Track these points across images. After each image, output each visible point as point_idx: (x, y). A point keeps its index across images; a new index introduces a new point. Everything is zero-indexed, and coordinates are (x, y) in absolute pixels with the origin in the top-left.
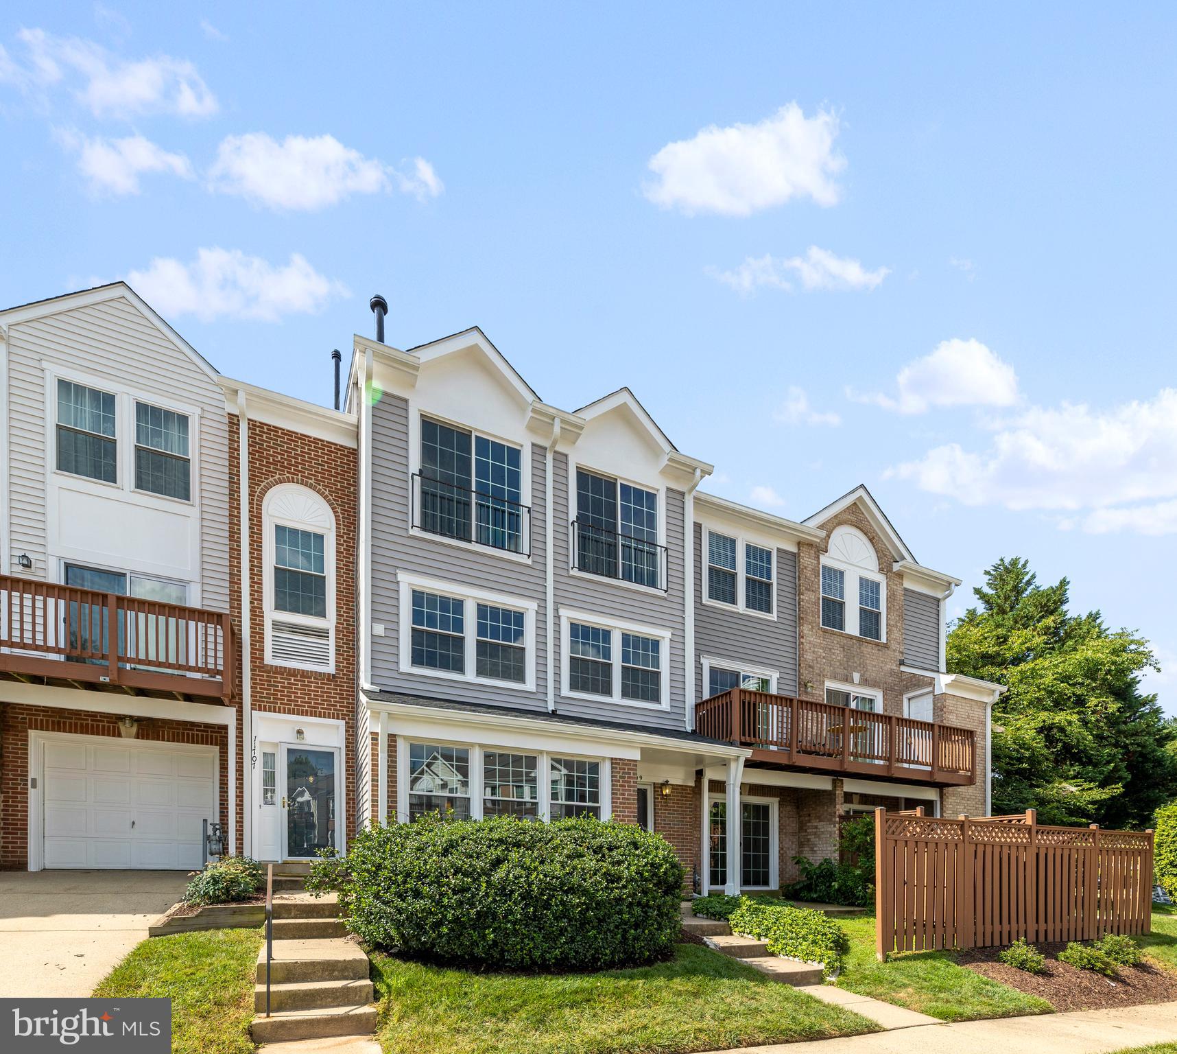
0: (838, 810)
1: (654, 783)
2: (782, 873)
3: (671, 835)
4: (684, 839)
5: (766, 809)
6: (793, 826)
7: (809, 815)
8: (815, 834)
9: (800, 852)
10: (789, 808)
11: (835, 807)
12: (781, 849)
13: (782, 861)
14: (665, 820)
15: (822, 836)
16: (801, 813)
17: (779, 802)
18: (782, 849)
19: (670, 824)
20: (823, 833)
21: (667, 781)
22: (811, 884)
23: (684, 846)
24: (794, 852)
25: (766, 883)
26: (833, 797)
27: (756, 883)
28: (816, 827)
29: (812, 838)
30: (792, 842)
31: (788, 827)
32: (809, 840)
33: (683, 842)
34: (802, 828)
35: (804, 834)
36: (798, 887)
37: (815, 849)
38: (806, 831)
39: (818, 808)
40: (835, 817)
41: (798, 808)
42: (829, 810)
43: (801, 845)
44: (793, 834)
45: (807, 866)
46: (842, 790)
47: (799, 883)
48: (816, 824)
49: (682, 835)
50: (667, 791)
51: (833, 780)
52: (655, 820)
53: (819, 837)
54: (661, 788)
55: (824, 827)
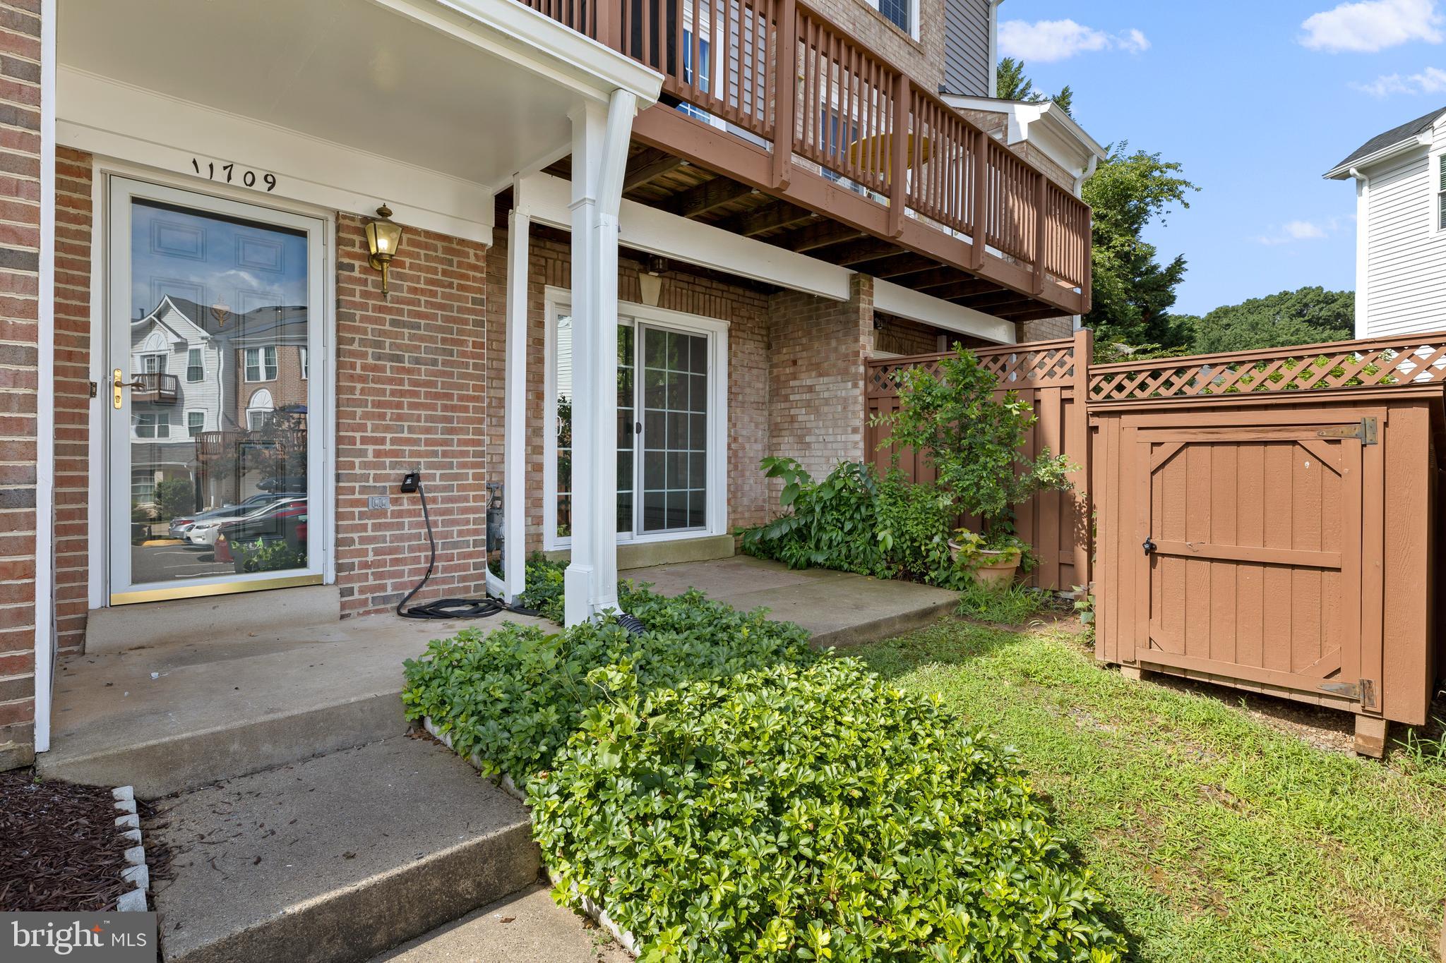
0: (864, 347)
1: (338, 215)
2: (734, 493)
3: (402, 394)
4: (453, 408)
5: (699, 345)
6: (758, 387)
7: (795, 363)
8: (808, 404)
9: (772, 447)
10: (750, 346)
11: (857, 340)
12: (733, 438)
13: (736, 467)
14: (379, 345)
15: (826, 409)
16: (776, 359)
17: (730, 330)
18: (735, 440)
19: (399, 359)
20: (827, 402)
21: (384, 213)
22: (808, 526)
23: (452, 431)
24: (759, 447)
25: (698, 519)
26: (854, 317)
27: (677, 522)
28: (810, 389)
29: (802, 415)
30: (757, 426)
31: (748, 390)
32: (793, 419)
33: (449, 420)
34: (777, 391)
35: (783, 405)
36: (775, 534)
37: (808, 439)
38: (786, 399)
39: (816, 345)
40: (855, 363)
41: (769, 347)
42: (843, 349)
43: (775, 430)
44: (759, 405)
45: (797, 480)
46: (871, 303)
47: (779, 522)
48: (809, 382)
49: (449, 396)
50: (383, 244)
51: (853, 277)
52: (340, 341)
53: (817, 411)
54: (363, 233)
55: (828, 387)
